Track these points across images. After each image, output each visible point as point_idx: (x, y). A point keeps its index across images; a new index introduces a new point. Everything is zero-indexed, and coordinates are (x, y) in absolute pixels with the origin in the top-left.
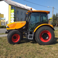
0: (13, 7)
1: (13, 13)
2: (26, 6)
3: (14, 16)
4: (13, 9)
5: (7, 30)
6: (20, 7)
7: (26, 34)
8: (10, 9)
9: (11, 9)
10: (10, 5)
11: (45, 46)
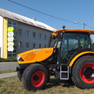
0: (11, 22)
1: (13, 34)
2: (35, 20)
3: (13, 39)
4: (11, 26)
5: (20, 64)
6: (23, 22)
7: (54, 70)
8: (7, 25)
9: (9, 26)
10: (5, 18)
11: (91, 90)
